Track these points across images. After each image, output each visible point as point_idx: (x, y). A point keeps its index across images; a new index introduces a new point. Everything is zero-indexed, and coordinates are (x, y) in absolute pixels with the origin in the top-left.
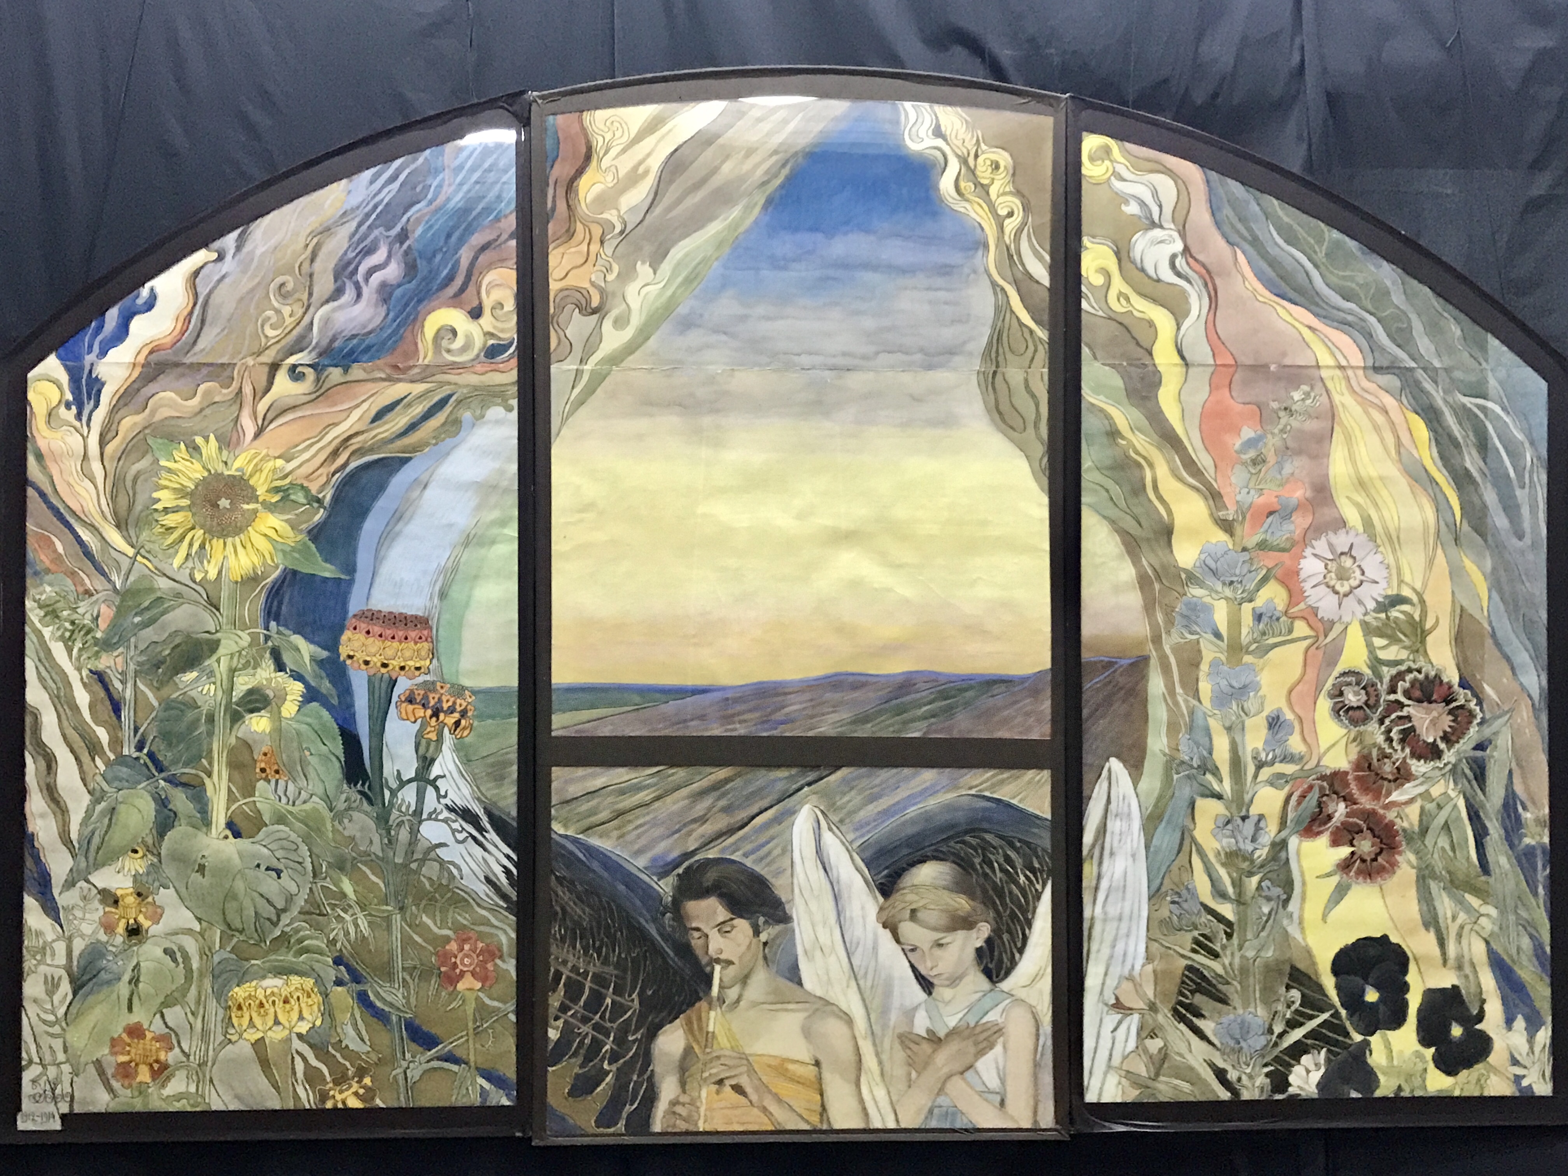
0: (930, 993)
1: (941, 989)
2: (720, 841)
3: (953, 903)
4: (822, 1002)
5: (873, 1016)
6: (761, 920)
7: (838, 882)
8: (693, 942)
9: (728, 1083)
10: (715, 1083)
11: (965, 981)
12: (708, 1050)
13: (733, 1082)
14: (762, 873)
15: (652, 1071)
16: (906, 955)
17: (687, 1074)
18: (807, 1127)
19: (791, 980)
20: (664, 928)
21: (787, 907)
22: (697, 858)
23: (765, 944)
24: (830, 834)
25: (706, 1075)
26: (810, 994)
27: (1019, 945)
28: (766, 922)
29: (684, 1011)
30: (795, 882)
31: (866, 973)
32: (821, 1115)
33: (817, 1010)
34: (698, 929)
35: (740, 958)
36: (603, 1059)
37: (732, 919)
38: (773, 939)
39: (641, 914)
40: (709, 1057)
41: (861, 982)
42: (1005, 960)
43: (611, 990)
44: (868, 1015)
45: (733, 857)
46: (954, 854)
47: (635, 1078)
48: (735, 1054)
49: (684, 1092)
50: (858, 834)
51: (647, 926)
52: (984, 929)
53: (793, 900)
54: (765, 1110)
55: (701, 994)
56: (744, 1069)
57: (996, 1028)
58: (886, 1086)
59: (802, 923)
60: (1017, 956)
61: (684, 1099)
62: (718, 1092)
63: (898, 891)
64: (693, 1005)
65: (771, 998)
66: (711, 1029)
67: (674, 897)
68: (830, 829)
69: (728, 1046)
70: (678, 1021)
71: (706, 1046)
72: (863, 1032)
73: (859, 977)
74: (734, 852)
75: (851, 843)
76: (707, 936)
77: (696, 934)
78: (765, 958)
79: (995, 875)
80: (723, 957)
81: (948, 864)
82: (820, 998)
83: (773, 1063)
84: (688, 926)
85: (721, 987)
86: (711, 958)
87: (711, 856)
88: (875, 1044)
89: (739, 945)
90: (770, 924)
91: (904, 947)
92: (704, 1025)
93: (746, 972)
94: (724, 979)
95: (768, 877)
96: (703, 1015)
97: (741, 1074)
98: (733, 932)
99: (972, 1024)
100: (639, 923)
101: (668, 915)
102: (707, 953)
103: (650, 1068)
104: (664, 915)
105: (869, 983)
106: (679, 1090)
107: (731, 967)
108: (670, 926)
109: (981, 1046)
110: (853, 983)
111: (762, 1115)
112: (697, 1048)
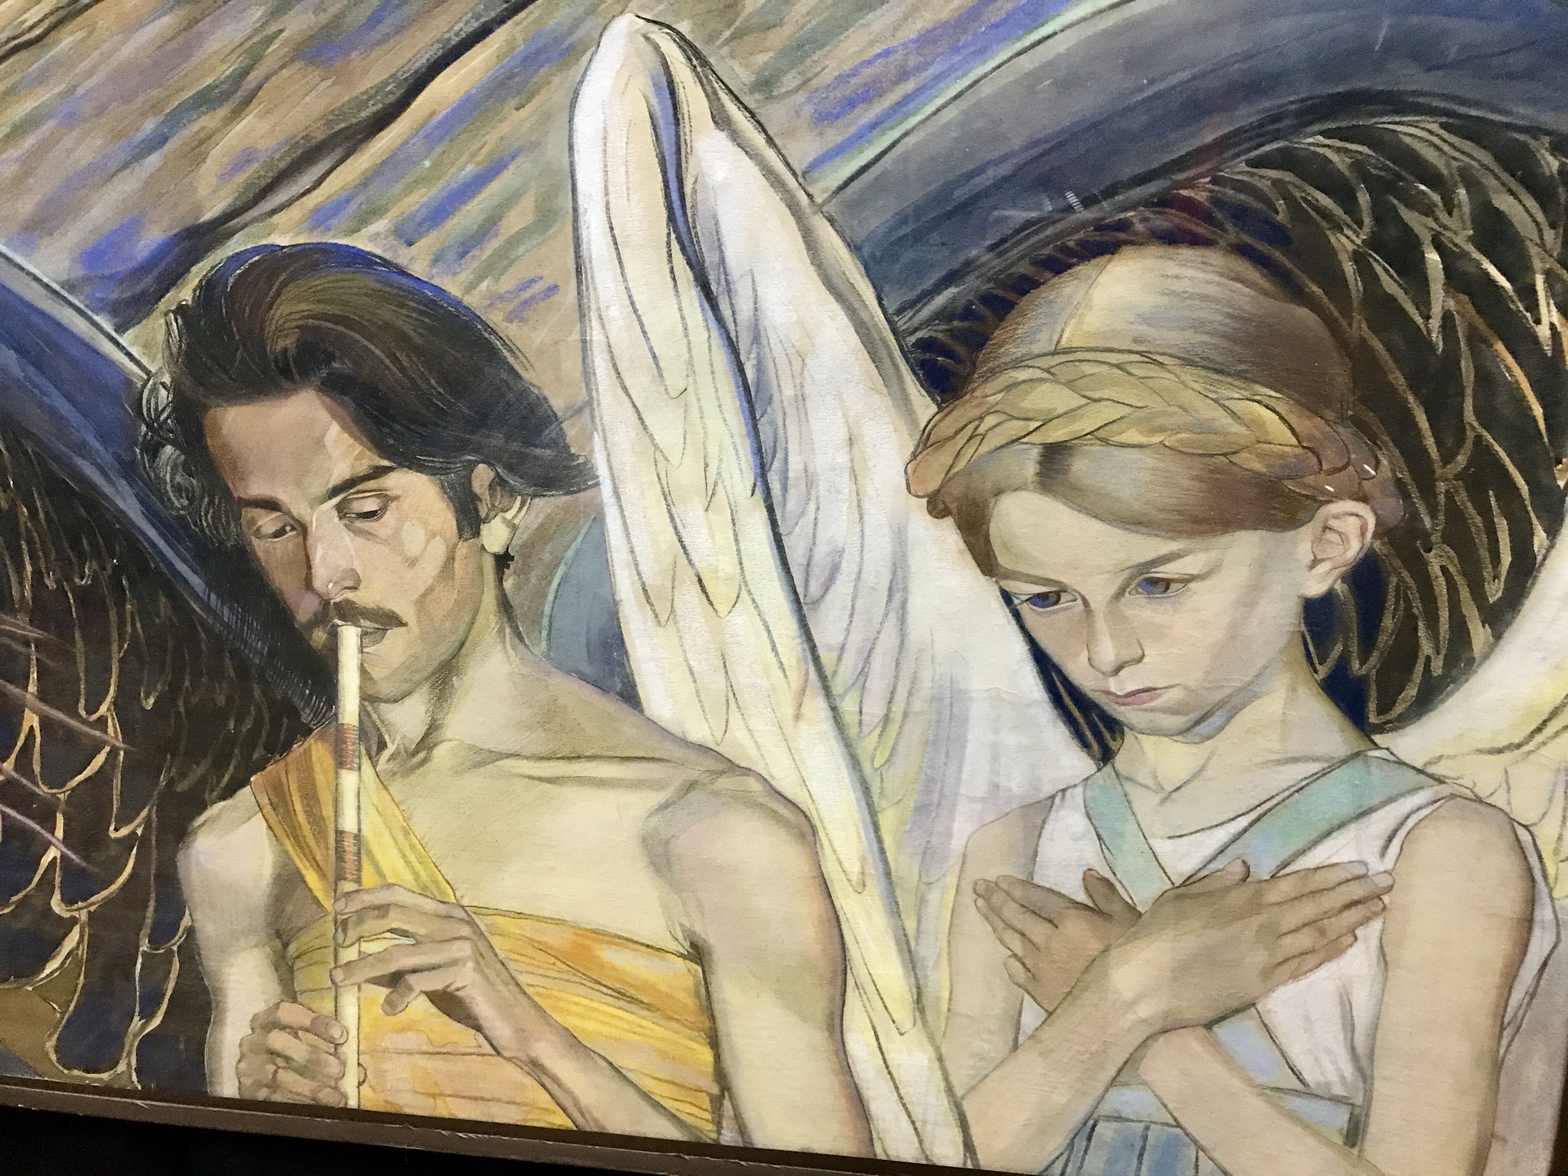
0: (1106, 756)
1: (1149, 743)
2: (306, 180)
3: (1224, 421)
4: (710, 763)
5: (888, 820)
6: (482, 476)
7: (756, 338)
8: (260, 547)
9: (419, 983)
10: (377, 981)
11: (1249, 716)
12: (348, 886)
13: (435, 983)
14: (472, 300)
15: (191, 931)
16: (1017, 615)
17: (292, 949)
18: (672, 1133)
19: (598, 684)
20: (162, 497)
21: (571, 431)
22: (235, 245)
23: (503, 560)
24: (721, 138)
25: (349, 954)
26: (665, 732)
27: (1495, 591)
28: (499, 483)
29: (261, 766)
30: (596, 335)
31: (863, 673)
32: (717, 1103)
33: (691, 786)
34: (271, 505)
35: (421, 603)
36: (46, 885)
37: (378, 472)
38: (529, 547)
39: (83, 450)
40: (355, 905)
41: (848, 706)
42: (1426, 647)
43: (32, 688)
44: (873, 813)
45: (361, 242)
46: (1240, 214)
47: (145, 946)
48: (430, 905)
49: (290, 993)
50: (834, 136)
51: (108, 490)
52: (1351, 526)
53: (589, 403)
54: (535, 1068)
55: (306, 716)
56: (463, 950)
57: (1357, 891)
58: (932, 1039)
59: (629, 491)
60: (1479, 634)
61: (290, 1013)
62: (391, 1007)
63: (993, 373)
64: (286, 748)
65: (536, 742)
66: (349, 823)
67: (176, 388)
68: (721, 120)
69: (407, 877)
70: (245, 793)
71: (340, 877)
72: (854, 869)
73: (837, 688)
74: (362, 221)
75: (805, 176)
76: (302, 528)
77: (268, 522)
78: (505, 605)
79: (1423, 303)
80: (364, 598)
81: (1215, 258)
82: (703, 749)
83: (554, 937)
84: (240, 492)
85: (369, 698)
86: (325, 603)
87: (284, 241)
88: (894, 909)
89: (412, 562)
90: (513, 493)
91: (1011, 586)
92: (328, 811)
93: (443, 651)
94: (376, 673)
95: (495, 318)
96: (321, 779)
97: (454, 962)
98: (389, 517)
99: (1263, 869)
100: (81, 478)
101: (169, 449)
102: (308, 583)
103: (186, 922)
104: (153, 450)
105: (874, 709)
106: (274, 989)
107: (394, 635)
108: (178, 489)
109: (1292, 944)
110: (816, 706)
111: (529, 1081)
112: (312, 878)
